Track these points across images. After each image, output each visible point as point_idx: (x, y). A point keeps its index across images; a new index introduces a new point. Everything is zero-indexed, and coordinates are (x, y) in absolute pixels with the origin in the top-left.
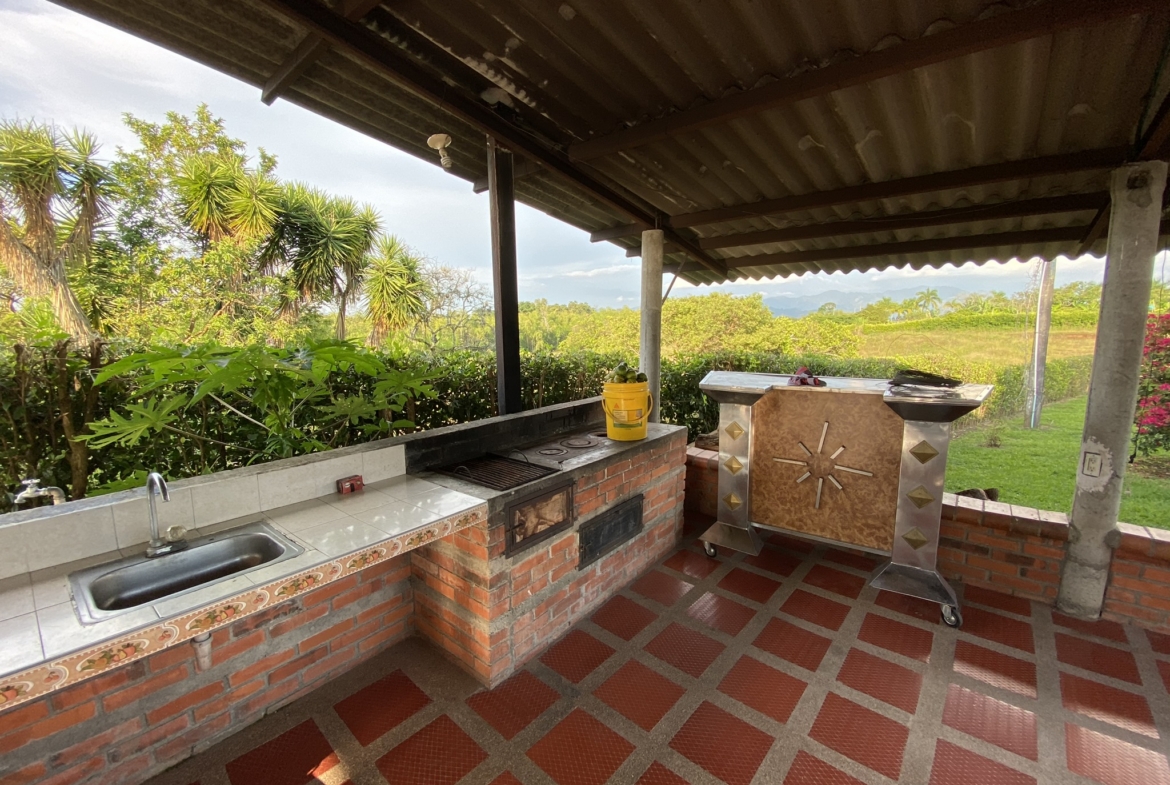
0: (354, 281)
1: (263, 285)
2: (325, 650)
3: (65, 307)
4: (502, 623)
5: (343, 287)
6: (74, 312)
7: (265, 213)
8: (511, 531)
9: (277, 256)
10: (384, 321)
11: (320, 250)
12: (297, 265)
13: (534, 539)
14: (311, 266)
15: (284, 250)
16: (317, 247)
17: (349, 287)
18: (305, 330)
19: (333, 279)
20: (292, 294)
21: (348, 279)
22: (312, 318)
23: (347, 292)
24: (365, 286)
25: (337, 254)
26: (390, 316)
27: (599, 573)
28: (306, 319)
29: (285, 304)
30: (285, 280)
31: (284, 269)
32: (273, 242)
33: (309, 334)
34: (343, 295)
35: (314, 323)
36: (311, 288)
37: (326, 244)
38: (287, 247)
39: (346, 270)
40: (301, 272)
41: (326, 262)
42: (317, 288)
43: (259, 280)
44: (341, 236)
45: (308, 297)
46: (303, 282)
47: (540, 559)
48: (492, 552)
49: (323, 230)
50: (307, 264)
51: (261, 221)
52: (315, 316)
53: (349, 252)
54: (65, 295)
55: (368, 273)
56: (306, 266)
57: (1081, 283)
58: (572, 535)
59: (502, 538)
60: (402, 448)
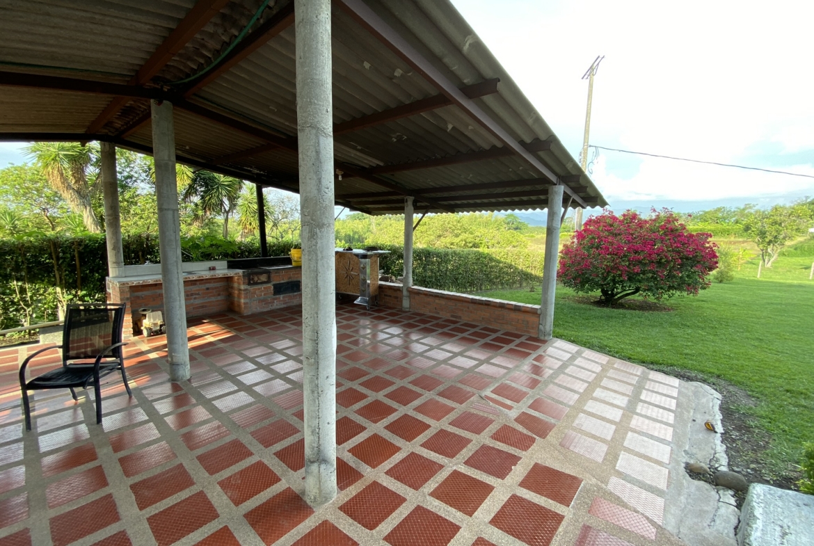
0: (233, 206)
1: (186, 208)
2: (206, 306)
3: (89, 218)
4: (247, 301)
5: (227, 209)
6: (94, 220)
7: (188, 173)
8: (249, 280)
9: (193, 193)
10: (248, 226)
11: (215, 190)
12: (203, 197)
13: (256, 283)
14: (210, 199)
15: (197, 190)
16: (213, 189)
17: (230, 208)
18: (206, 231)
19: (222, 203)
20: (200, 213)
21: (230, 204)
22: (211, 222)
23: (229, 210)
24: (238, 208)
25: (224, 192)
26: (250, 224)
27: (281, 299)
28: (207, 225)
29: (196, 217)
30: (196, 205)
31: (196, 199)
32: (191, 187)
33: (208, 233)
34: (228, 212)
35: (212, 227)
36: (210, 209)
37: (218, 187)
38: (198, 188)
39: (229, 200)
40: (205, 201)
41: (218, 197)
42: (213, 209)
43: (183, 205)
44: (226, 183)
45: (208, 213)
46: (206, 206)
47: (259, 289)
48: (244, 283)
49: (216, 181)
50: (208, 197)
51: (186, 177)
52: (213, 223)
53: (229, 191)
54: (90, 212)
55: (240, 202)
56: (208, 198)
57: (724, 208)
58: (270, 286)
59: (247, 281)
60: (226, 262)
